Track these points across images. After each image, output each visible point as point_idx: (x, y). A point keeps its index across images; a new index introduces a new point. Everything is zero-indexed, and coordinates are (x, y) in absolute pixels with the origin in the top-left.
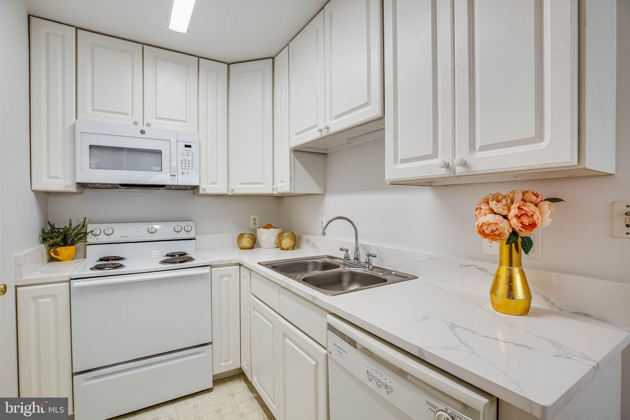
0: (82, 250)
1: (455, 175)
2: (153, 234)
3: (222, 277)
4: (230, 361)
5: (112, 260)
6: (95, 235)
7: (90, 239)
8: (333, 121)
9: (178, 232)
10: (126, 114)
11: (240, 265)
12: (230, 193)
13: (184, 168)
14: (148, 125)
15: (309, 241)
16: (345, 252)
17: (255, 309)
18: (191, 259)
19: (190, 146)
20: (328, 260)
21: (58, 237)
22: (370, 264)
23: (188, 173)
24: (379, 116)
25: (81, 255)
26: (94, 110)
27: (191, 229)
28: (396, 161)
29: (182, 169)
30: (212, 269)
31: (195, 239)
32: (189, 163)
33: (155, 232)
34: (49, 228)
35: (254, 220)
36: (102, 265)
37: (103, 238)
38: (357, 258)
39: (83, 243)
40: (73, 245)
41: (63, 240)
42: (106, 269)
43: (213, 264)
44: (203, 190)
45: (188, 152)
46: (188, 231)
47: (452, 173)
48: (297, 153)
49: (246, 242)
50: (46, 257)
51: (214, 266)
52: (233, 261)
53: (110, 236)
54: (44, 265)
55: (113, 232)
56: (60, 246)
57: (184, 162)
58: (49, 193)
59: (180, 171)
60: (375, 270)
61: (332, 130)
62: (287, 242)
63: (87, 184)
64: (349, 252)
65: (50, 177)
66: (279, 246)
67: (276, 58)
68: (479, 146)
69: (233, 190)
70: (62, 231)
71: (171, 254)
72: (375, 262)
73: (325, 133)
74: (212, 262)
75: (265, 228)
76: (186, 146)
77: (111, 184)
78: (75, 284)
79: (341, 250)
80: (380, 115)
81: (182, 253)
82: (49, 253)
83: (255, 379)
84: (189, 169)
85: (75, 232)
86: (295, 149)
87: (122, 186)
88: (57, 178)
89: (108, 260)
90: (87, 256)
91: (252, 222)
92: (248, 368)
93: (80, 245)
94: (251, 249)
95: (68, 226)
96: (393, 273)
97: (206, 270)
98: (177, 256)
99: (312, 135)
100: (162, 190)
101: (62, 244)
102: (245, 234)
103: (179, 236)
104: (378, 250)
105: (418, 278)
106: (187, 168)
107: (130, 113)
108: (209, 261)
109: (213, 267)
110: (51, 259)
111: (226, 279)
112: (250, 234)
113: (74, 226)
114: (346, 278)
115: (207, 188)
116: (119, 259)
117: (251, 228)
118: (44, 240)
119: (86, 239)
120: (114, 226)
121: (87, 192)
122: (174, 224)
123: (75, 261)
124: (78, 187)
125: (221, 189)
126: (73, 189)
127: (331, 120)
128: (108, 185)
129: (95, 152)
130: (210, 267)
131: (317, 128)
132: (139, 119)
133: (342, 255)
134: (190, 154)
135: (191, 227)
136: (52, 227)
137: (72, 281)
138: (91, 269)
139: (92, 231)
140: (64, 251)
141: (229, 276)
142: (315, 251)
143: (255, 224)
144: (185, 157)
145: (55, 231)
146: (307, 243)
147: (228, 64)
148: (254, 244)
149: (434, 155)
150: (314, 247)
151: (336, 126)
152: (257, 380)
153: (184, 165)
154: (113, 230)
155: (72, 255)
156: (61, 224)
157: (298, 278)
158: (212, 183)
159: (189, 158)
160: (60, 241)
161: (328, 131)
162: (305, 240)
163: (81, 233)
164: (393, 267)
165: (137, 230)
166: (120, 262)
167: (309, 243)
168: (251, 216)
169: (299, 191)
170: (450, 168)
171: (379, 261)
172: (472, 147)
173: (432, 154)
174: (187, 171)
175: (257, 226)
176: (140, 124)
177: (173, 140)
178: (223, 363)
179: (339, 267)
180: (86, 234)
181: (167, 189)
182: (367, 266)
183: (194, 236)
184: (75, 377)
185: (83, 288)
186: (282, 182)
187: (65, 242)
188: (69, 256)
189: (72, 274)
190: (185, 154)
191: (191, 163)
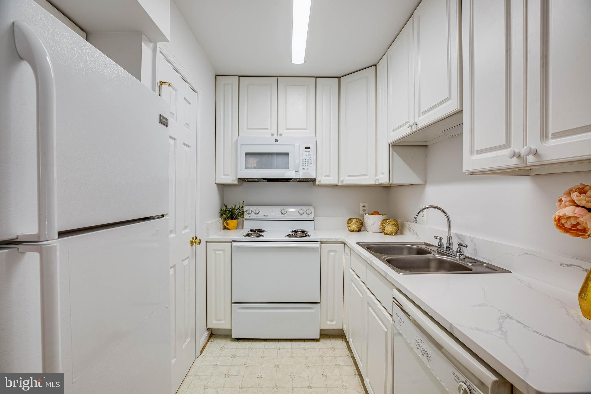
0: (241, 223)
1: (526, 165)
2: (284, 215)
3: (329, 251)
4: (334, 322)
5: (258, 231)
6: (248, 214)
7: (246, 216)
8: (422, 117)
9: (302, 214)
10: (267, 129)
11: (345, 244)
12: (340, 184)
13: (304, 165)
14: (281, 135)
15: (411, 228)
16: (438, 240)
17: (352, 281)
18: (307, 235)
19: (309, 148)
20: (424, 247)
21: (228, 214)
22: (462, 254)
23: (307, 169)
24: (457, 109)
25: (241, 227)
26: (248, 129)
27: (311, 212)
28: (472, 152)
29: (303, 166)
30: (322, 244)
31: (314, 221)
32: (308, 161)
33: (285, 213)
34: (224, 208)
35: (364, 207)
36: (250, 234)
37: (253, 216)
38: (449, 247)
39: (242, 219)
40: (236, 219)
41: (230, 215)
42: (253, 237)
43: (323, 241)
44: (319, 181)
45: (307, 152)
46: (309, 214)
47: (523, 163)
48: (395, 148)
49: (354, 225)
50: (222, 226)
51: (324, 243)
52: (338, 240)
53: (257, 215)
54: (221, 231)
55: (259, 212)
56: (229, 219)
57: (304, 161)
58: (225, 185)
59: (302, 167)
60: (466, 260)
61: (420, 125)
62: (390, 228)
63: (244, 179)
64: (443, 240)
65: (225, 175)
66: (383, 231)
67: (378, 66)
68: (551, 134)
69: (343, 181)
70: (231, 209)
71: (295, 231)
72: (467, 252)
73: (414, 129)
74: (322, 239)
75: (372, 214)
76: (306, 148)
77: (258, 179)
78: (235, 244)
79: (436, 238)
80: (459, 108)
81: (303, 231)
82: (223, 224)
83: (351, 340)
84: (308, 166)
85: (238, 210)
86: (393, 144)
87: (264, 180)
88: (228, 175)
89: (255, 231)
90: (244, 227)
91: (361, 209)
92: (347, 330)
93: (240, 219)
94: (359, 232)
95: (234, 207)
96: (485, 265)
97: (317, 245)
98: (299, 232)
99: (404, 132)
100: (290, 183)
101: (230, 218)
102: (354, 218)
103: (303, 218)
104: (472, 241)
105: (511, 273)
106: (307, 165)
107: (269, 128)
108: (320, 238)
109: (322, 243)
110: (225, 228)
111: (333, 254)
112: (358, 219)
113: (236, 207)
114: (433, 265)
115: (322, 180)
116: (262, 231)
117: (360, 213)
118: (222, 215)
119: (243, 216)
120: (260, 208)
121: (245, 184)
122: (299, 208)
123: (237, 230)
124: (239, 181)
125: (333, 181)
126: (236, 182)
127: (419, 116)
128: (256, 180)
129: (248, 156)
130: (320, 243)
131: (408, 125)
132: (274, 131)
133: (436, 242)
134: (309, 154)
135: (311, 211)
136: (226, 208)
137: (233, 242)
138: (244, 236)
139: (247, 211)
140: (232, 223)
141: (335, 251)
142: (416, 238)
143: (364, 210)
144: (306, 157)
145: (227, 210)
146: (409, 229)
147: (339, 78)
148: (361, 227)
149: (508, 144)
150: (415, 234)
151: (424, 121)
152: (352, 341)
153: (304, 163)
154: (259, 211)
155: (235, 226)
156: (230, 206)
157: (382, 258)
158: (326, 176)
159: (308, 157)
160: (229, 216)
161: (417, 126)
162: (408, 227)
163: (241, 212)
164: (487, 259)
165: (274, 211)
166: (261, 233)
167: (411, 230)
168: (360, 204)
169: (396, 182)
170: (521, 158)
171: (474, 252)
172: (544, 135)
173: (504, 144)
174: (307, 167)
175: (366, 212)
176: (276, 135)
177: (297, 144)
178: (328, 322)
179: (431, 253)
180: (243, 212)
181: (294, 181)
182: (458, 255)
183: (313, 218)
184: (233, 305)
185: (239, 247)
186: (383, 174)
187: (232, 217)
188: (234, 226)
189: (233, 237)
190: (306, 154)
191: (309, 161)
